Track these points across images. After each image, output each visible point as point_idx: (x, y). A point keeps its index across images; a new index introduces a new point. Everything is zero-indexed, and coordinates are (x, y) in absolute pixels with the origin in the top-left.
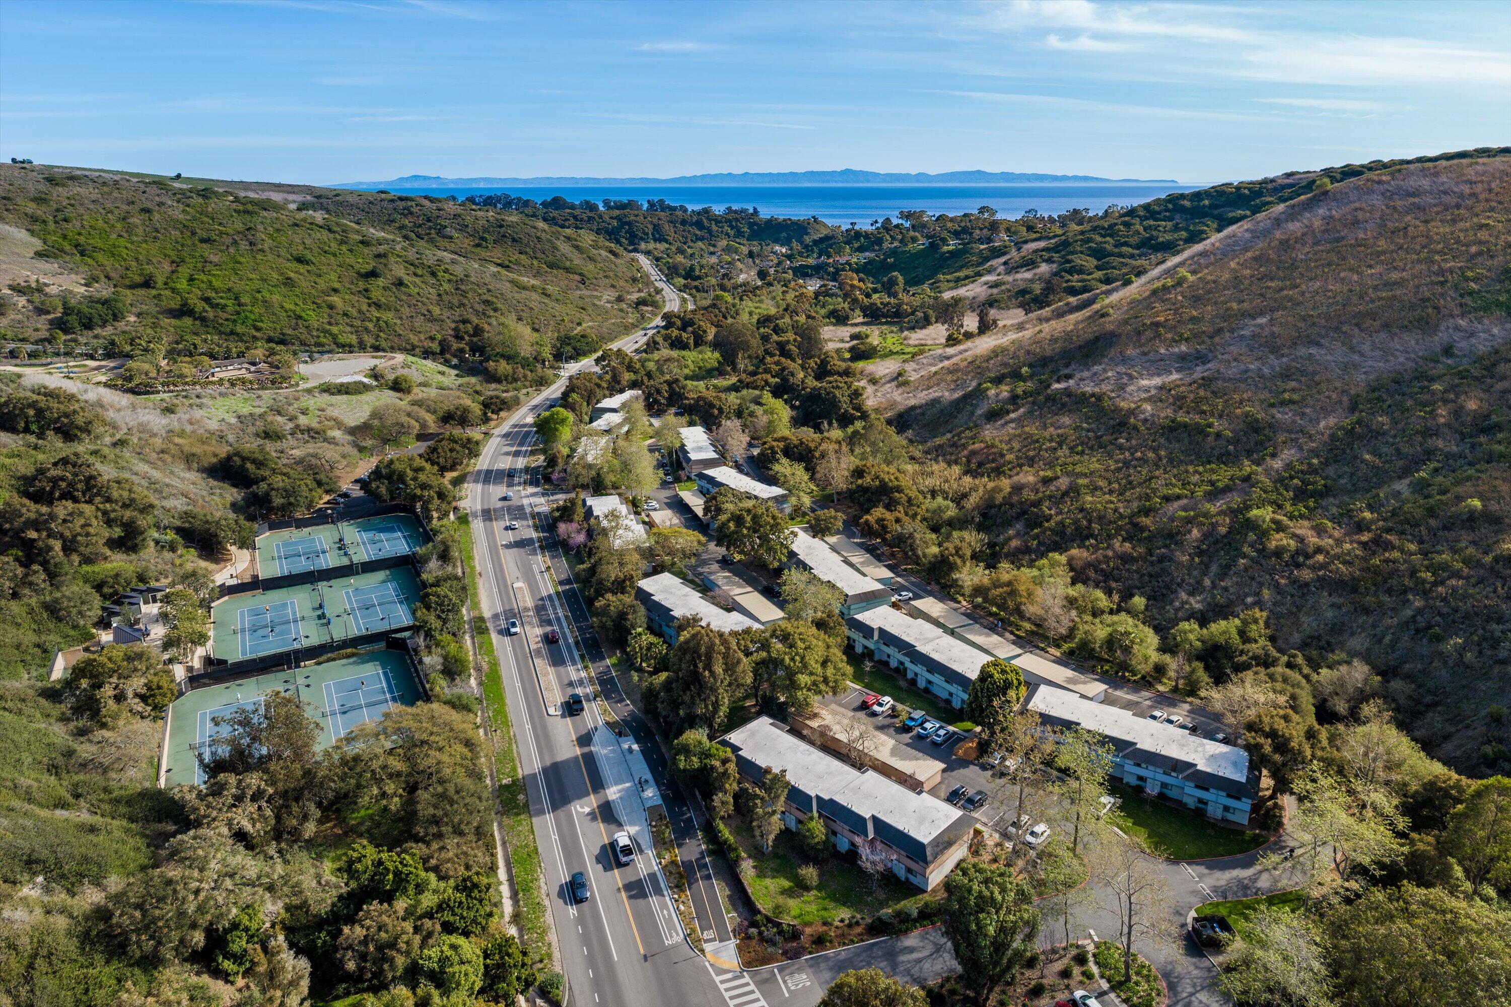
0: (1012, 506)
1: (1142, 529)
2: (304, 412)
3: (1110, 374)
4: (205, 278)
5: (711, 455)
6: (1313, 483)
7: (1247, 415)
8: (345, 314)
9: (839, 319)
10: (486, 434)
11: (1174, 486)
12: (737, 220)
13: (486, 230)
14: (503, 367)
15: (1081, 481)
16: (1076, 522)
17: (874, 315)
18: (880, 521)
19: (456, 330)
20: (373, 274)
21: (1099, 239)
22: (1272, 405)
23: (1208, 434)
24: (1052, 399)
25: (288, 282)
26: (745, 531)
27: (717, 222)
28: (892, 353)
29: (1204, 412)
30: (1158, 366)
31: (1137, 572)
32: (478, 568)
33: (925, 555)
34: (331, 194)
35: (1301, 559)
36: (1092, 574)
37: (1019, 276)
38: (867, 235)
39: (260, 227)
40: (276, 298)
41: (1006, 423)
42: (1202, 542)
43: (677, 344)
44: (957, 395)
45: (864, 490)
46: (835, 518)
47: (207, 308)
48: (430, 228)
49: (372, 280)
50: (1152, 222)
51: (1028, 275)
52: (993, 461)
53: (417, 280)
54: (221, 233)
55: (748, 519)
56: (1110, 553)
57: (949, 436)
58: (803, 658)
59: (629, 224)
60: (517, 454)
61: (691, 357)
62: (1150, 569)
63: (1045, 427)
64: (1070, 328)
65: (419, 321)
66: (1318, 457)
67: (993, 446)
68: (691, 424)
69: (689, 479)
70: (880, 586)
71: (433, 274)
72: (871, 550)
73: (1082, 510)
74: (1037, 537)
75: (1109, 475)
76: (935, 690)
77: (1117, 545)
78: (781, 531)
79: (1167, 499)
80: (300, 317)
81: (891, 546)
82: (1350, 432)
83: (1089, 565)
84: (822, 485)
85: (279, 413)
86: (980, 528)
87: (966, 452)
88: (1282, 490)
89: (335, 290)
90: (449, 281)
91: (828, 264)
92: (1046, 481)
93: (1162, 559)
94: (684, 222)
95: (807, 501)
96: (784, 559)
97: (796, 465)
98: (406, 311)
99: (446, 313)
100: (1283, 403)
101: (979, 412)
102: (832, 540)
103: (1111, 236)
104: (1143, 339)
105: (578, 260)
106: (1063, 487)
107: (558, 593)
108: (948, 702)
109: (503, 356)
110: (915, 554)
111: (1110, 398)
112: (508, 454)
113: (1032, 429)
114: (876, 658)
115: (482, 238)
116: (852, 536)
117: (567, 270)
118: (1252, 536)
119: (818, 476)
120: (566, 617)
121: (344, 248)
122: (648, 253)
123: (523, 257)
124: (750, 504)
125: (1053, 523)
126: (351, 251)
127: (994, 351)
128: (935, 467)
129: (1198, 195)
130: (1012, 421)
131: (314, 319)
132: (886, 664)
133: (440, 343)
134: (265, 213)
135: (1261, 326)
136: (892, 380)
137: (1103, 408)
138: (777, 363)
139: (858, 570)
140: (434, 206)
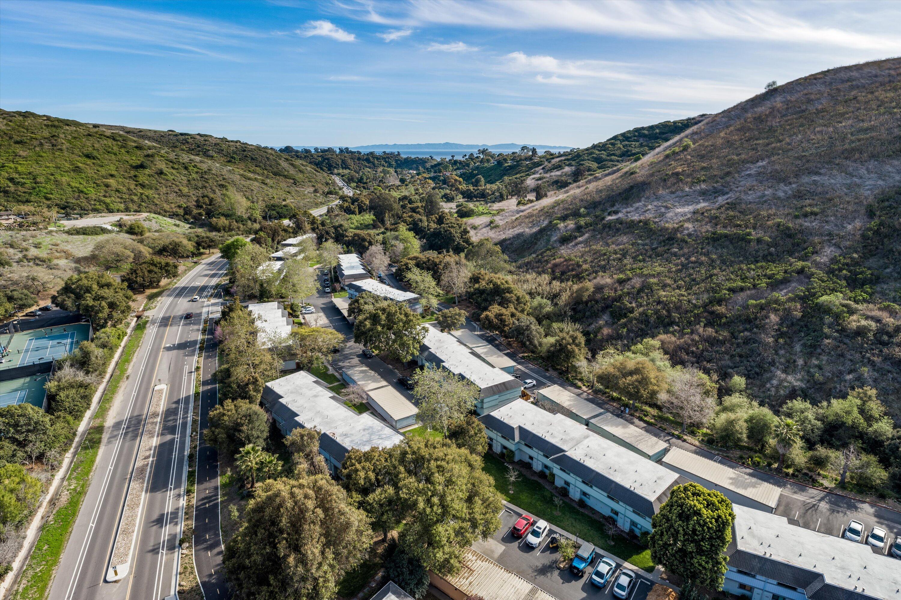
0: (597, 302)
1: (720, 316)
2: (37, 246)
3: (650, 207)
4: (12, 165)
5: (360, 271)
6: (861, 273)
7: (779, 225)
8: (117, 191)
9: (449, 199)
10: (195, 263)
11: (735, 281)
12: (388, 158)
13: (235, 153)
14: (223, 221)
15: (652, 280)
16: (656, 312)
17: (469, 196)
18: (499, 316)
19: (197, 201)
20: (142, 166)
21: (597, 152)
22: (796, 217)
23: (749, 241)
24: (609, 226)
25: (77, 170)
26: (379, 328)
27: (378, 159)
28: (483, 214)
29: (740, 226)
30: (685, 199)
31: (726, 353)
32: (129, 371)
33: (540, 344)
34: (136, 131)
35: (885, 338)
36: (685, 357)
37: (553, 174)
38: (461, 162)
39: (62, 136)
40: (65, 179)
41: (576, 244)
42: (781, 324)
43: (349, 211)
44: (534, 230)
45: (481, 292)
46: (460, 315)
47: (10, 184)
48: (199, 151)
49: (141, 170)
50: (627, 143)
51: (558, 173)
52: (573, 270)
53: (174, 171)
54: (32, 138)
55: (383, 317)
56: (697, 338)
57: (534, 256)
58: (442, 498)
59: (328, 159)
60: (213, 276)
61: (357, 219)
62: (738, 350)
63: (608, 245)
64: (609, 184)
65: (172, 197)
66: (856, 252)
67: (570, 260)
68: (348, 252)
69: (343, 289)
70: (508, 378)
71: (186, 168)
72: (491, 341)
73: (659, 303)
74: (624, 325)
75: (672, 275)
76: (590, 502)
77: (701, 330)
78: (413, 327)
79: (732, 290)
80: (82, 192)
81: (506, 337)
82: (877, 232)
83: (680, 348)
84: (448, 289)
85: (12, 246)
86: (574, 320)
87: (549, 265)
88: (835, 279)
89: (112, 176)
90: (197, 172)
91: (440, 176)
92: (621, 282)
93: (747, 341)
94: (359, 159)
95: (434, 302)
96: (417, 353)
97: (425, 273)
98: (164, 190)
99: (192, 192)
100: (806, 215)
101: (554, 238)
102: (458, 333)
103: (604, 150)
104: (669, 183)
105: (292, 171)
106: (638, 286)
107: (197, 394)
108: (612, 521)
109: (223, 215)
110: (531, 343)
111: (655, 223)
112: (206, 276)
113: (598, 246)
114: (516, 459)
115: (232, 157)
116: (473, 329)
117: (286, 177)
118: (828, 319)
119: (443, 283)
120: (194, 422)
121: (123, 150)
122: (338, 174)
123: (257, 168)
124: (385, 304)
125: (636, 314)
126: (128, 152)
127: (555, 203)
128: (528, 276)
129: (652, 128)
130: (581, 243)
131: (92, 193)
132: (528, 466)
133: (184, 209)
134: (67, 128)
135: (764, 167)
136: (487, 226)
137: (651, 230)
138: (410, 217)
139: (484, 360)
140: (202, 139)
